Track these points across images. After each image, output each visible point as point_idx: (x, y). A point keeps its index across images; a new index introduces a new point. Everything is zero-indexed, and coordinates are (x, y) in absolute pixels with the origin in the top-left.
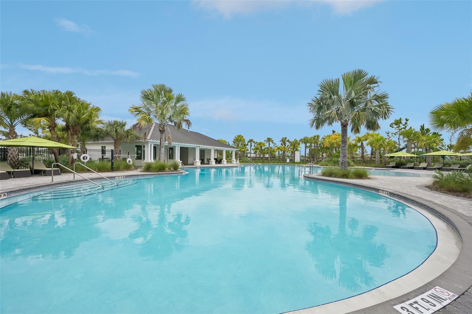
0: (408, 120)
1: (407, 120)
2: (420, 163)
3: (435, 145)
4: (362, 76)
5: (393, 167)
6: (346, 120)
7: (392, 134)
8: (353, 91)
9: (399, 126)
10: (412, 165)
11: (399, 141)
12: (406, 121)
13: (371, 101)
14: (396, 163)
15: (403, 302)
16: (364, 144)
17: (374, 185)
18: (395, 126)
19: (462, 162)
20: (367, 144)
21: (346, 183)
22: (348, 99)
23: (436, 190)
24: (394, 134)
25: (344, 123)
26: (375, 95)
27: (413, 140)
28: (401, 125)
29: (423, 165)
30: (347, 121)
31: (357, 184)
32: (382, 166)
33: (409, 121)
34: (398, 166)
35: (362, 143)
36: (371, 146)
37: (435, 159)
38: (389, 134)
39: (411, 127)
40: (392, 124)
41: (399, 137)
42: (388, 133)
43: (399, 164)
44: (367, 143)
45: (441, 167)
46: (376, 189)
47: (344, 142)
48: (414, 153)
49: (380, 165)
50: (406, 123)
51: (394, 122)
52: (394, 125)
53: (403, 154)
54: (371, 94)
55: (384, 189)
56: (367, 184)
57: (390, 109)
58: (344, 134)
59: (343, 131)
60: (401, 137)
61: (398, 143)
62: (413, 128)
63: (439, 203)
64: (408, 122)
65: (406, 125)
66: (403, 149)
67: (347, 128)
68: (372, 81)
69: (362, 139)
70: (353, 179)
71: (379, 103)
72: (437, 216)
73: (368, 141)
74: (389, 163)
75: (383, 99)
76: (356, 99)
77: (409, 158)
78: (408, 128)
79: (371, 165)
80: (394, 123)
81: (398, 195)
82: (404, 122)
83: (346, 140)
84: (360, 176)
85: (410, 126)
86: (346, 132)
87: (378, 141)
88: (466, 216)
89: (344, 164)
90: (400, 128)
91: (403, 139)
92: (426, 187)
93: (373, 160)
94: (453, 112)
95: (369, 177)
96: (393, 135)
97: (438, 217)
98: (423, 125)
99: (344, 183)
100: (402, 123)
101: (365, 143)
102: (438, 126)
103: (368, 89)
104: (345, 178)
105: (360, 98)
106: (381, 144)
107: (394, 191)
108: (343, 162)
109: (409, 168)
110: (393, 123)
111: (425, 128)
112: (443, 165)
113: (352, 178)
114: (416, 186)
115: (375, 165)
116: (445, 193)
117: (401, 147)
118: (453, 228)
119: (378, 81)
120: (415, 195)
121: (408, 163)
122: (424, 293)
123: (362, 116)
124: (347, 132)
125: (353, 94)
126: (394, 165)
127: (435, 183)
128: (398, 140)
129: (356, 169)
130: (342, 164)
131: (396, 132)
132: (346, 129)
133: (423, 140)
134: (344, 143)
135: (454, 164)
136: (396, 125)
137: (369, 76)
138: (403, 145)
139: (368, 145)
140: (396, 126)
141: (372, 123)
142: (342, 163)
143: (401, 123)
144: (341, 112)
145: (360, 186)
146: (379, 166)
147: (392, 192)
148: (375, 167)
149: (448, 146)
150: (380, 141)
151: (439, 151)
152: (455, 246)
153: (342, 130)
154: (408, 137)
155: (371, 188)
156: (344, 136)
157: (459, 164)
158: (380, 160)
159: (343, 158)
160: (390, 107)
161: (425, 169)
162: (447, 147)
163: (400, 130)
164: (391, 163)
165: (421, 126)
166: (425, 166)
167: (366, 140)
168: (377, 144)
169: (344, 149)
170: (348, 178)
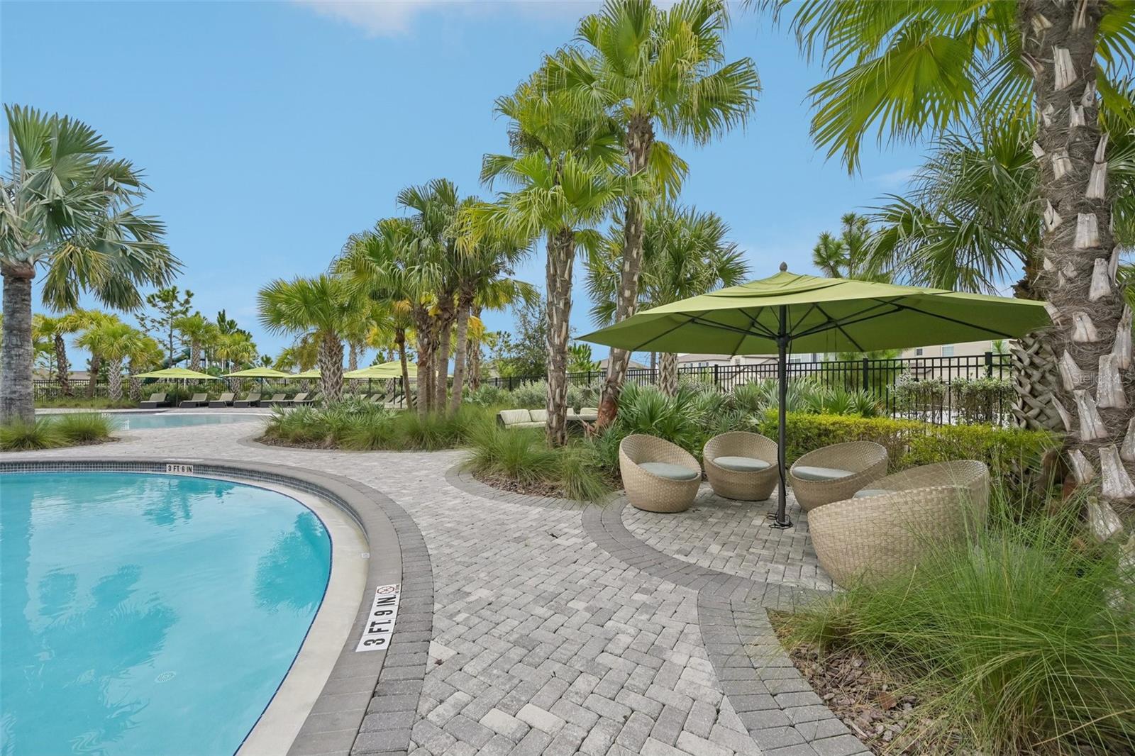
0: (192, 295)
1: (189, 294)
2: (220, 391)
3: (246, 355)
4: (93, 147)
5: (159, 405)
6: (26, 261)
7: (153, 321)
8: (56, 177)
9: (172, 304)
10: (203, 398)
11: (171, 342)
12: (187, 297)
13: (117, 226)
14: (167, 395)
15: (361, 635)
16: (65, 343)
17: (144, 455)
18: (162, 305)
19: (287, 388)
20: (80, 342)
21: (43, 463)
22: (42, 198)
23: (275, 444)
24: (159, 322)
25: (17, 270)
26: (128, 214)
27: (204, 343)
28: (175, 304)
29: (227, 396)
30: (29, 264)
31: (88, 459)
32: (130, 403)
33: (193, 297)
34: (171, 402)
35: (59, 339)
36: (93, 348)
37: (246, 385)
38: (145, 321)
39: (198, 313)
40: (153, 296)
41: (171, 331)
42: (142, 319)
43: (175, 397)
44: (79, 338)
45: (257, 399)
46: (156, 463)
47: (20, 330)
48: (203, 371)
49: (124, 402)
50: (187, 302)
51: (158, 293)
52: (157, 300)
53: (181, 372)
54: (116, 208)
55: (179, 460)
56: (123, 455)
57: (173, 265)
58: (16, 303)
59: (11, 292)
60: (177, 332)
61: (169, 346)
62: (202, 315)
63: (294, 465)
64: (191, 299)
65: (187, 306)
66: (179, 360)
67: (31, 287)
68: (122, 174)
69: (58, 326)
70: (61, 446)
71: (140, 240)
72: (301, 490)
73: (81, 333)
74: (149, 395)
75: (151, 231)
76: (72, 205)
77: (197, 383)
78: (191, 313)
79: (94, 402)
80: (159, 297)
81: (217, 467)
82: (182, 297)
83: (26, 326)
84: (86, 435)
85: (196, 310)
86: (24, 300)
87: (115, 338)
88: (340, 477)
89: (18, 403)
90: (174, 311)
91: (180, 337)
92: (256, 440)
93: (98, 390)
94: (297, 301)
95: (111, 435)
96: (157, 325)
97: (303, 491)
98: (224, 311)
99: (36, 463)
100: (179, 299)
101: (67, 338)
102: (272, 321)
103: (110, 189)
104: (29, 448)
105: (86, 208)
106: (126, 346)
107: (206, 459)
108: (13, 396)
109: (198, 405)
110: (157, 296)
111: (228, 318)
112: (260, 395)
113: (56, 445)
114: (239, 441)
115: (107, 402)
116: (290, 446)
117: (175, 356)
118: (330, 502)
119: (141, 180)
120: (249, 459)
121: (195, 395)
122: (371, 605)
123: (97, 261)
124: (30, 301)
125: (56, 186)
126: (162, 400)
127: (270, 430)
128: (169, 339)
129: (70, 417)
130: (11, 404)
131: (163, 319)
132: (26, 287)
133: (224, 345)
134: (15, 335)
135: (277, 392)
136: (164, 301)
137: (114, 157)
138: (179, 350)
139: (81, 346)
140: (164, 305)
141: (119, 288)
142: (11, 399)
143: (175, 298)
144: (10, 229)
145: (102, 463)
146: (121, 404)
147: (202, 463)
148: (109, 407)
149: (262, 358)
150: (122, 336)
151: (249, 369)
152: (347, 527)
153: (5, 291)
154: (193, 333)
155: (142, 463)
156: (18, 312)
157: (283, 392)
158: (123, 389)
159: (15, 385)
160: (173, 258)
161: (230, 404)
162: (261, 361)
163: (173, 314)
164: (153, 395)
165: (219, 313)
166: (230, 400)
167: (73, 330)
168: (112, 345)
169: (20, 355)
170: (43, 447)
